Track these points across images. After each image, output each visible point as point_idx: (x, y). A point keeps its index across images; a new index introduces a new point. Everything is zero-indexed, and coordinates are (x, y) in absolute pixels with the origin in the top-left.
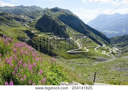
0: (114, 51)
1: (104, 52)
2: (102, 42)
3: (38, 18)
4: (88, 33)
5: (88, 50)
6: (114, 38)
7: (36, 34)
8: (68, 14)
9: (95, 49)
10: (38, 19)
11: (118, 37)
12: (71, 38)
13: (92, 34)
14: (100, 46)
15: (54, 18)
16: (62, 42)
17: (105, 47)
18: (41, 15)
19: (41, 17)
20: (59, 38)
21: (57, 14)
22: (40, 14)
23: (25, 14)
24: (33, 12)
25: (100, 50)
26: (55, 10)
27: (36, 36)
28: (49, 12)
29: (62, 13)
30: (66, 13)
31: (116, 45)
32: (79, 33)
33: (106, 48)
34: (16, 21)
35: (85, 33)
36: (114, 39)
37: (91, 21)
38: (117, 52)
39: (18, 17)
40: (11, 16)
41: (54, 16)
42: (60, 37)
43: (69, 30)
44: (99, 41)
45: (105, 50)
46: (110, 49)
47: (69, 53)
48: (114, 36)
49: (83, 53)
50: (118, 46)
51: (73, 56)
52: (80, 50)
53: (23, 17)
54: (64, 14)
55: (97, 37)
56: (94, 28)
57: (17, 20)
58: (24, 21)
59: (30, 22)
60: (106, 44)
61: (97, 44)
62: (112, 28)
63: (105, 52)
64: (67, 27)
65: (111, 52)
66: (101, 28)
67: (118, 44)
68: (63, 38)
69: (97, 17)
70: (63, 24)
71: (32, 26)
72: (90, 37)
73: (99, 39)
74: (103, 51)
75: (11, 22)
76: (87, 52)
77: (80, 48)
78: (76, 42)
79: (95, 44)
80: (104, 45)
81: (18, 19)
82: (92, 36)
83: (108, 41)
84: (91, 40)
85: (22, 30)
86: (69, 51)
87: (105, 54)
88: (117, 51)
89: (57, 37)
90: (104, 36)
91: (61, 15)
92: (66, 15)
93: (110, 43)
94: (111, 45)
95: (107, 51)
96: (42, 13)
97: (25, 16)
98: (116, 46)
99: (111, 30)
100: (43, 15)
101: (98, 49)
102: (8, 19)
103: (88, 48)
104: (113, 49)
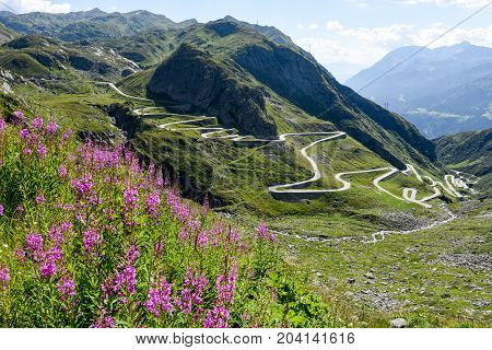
0: (450, 191)
1: (410, 194)
2: (402, 156)
3: (158, 59)
4: (351, 117)
5: (347, 185)
6: (450, 140)
7: (149, 122)
8: (271, 45)
9: (376, 182)
10: (156, 61)
11: (465, 135)
12: (282, 138)
13: (366, 124)
14: (395, 170)
15: (217, 59)
16: (249, 152)
17: (413, 175)
18: (171, 46)
19: (168, 54)
20: (238, 138)
21: (232, 42)
22: (165, 44)
23: (110, 44)
24: (139, 35)
25: (395, 186)
26: (224, 27)
27: (148, 127)
28: (201, 35)
29: (248, 41)
30: (266, 41)
31: (458, 166)
32: (313, 119)
33: (419, 177)
34: (73, 71)
35: (338, 119)
36: (450, 145)
37: (363, 73)
38: (460, 196)
39: (81, 53)
40: (54, 49)
41: (219, 52)
42: (242, 133)
43: (276, 108)
44: (390, 149)
45: (414, 185)
46: (434, 183)
47: (276, 196)
48: (450, 132)
49: (328, 197)
50: (466, 172)
51: (290, 206)
52: (319, 184)
53: (99, 53)
54: (258, 42)
55: (384, 136)
56: (372, 99)
57: (76, 67)
58: (103, 69)
59: (126, 73)
60: (419, 162)
61: (383, 162)
62: (444, 102)
63: (414, 191)
64: (267, 95)
65: (438, 193)
66: (401, 99)
67: (464, 164)
68: (251, 138)
69: (387, 59)
70: (255, 83)
71: (133, 90)
72: (356, 134)
73: (392, 144)
74: (406, 190)
75: (55, 72)
76: (346, 193)
77: (317, 176)
78: (303, 151)
79: (377, 160)
80: (411, 167)
81: (81, 63)
82: (363, 129)
83: (426, 151)
84: (359, 145)
85: (99, 106)
86: (273, 189)
87: (413, 199)
88: (461, 192)
89: (230, 133)
90: (412, 130)
91: (247, 48)
92: (266, 47)
93: (432, 158)
94: (439, 166)
95: (423, 188)
96: (171, 39)
97: (107, 52)
98: (457, 169)
99: (441, 108)
100: (176, 46)
101: (386, 183)
102: (44, 60)
103: (350, 178)
104: (445, 184)
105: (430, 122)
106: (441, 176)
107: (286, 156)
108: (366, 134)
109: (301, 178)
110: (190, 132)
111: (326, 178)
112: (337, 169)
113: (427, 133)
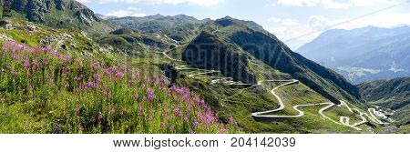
0: (373, 119)
1: (345, 120)
2: (337, 95)
4: (301, 71)
5: (302, 114)
6: (368, 85)
7: (183, 73)
8: (251, 30)
9: (320, 111)
10: (188, 40)
11: (378, 82)
12: (259, 83)
13: (310, 75)
14: (333, 104)
15: (221, 38)
16: (241, 91)
17: (346, 108)
18: (196, 32)
19: (195, 37)
20: (232, 83)
21: (229, 30)
22: (193, 31)
23: (164, 32)
24: (179, 27)
25: (334, 115)
26: (225, 22)
27: (183, 76)
28: (212, 26)
29: (238, 29)
30: (248, 29)
31: (376, 102)
32: (277, 72)
33: (350, 109)
34: (144, 46)
35: (293, 72)
36: (369, 89)
37: (307, 45)
38: (381, 123)
39: (149, 37)
40: (136, 35)
41: (223, 35)
42: (235, 80)
43: (255, 66)
44: (328, 91)
45: (347, 115)
46: (361, 114)
47: (256, 119)
48: (368, 80)
49: (290, 121)
50: (383, 107)
51: (266, 126)
52: (282, 112)
53: (158, 37)
54: (244, 29)
55: (323, 83)
56: (314, 60)
57: (146, 44)
58: (160, 44)
59: (172, 47)
60: (349, 99)
61: (325, 99)
62: (361, 61)
63: (348, 119)
64: (250, 58)
65: (365, 120)
66: (332, 60)
67: (381, 101)
68: (240, 83)
70: (241, 51)
71: (175, 56)
72: (305, 81)
73: (329, 87)
74: (342, 118)
75: (135, 47)
76: (301, 118)
77: (282, 107)
78: (272, 92)
79: (320, 98)
80: (343, 103)
81: (147, 41)
82: (309, 78)
83: (352, 92)
84: (309, 89)
85: (156, 65)
86: (254, 114)
87: (347, 124)
88: (382, 120)
89: (228, 80)
90: (341, 78)
91: (238, 32)
92: (248, 32)
93: (358, 97)
94: (363, 102)
95: (354, 116)
96: (196, 29)
97: (163, 36)
98: (378, 105)
99: (360, 66)
100: (199, 32)
101: (329, 113)
102: (129, 40)
103: (303, 108)
104: (368, 113)
105: (354, 74)
106: (365, 110)
107: (262, 94)
108: (311, 82)
109: (272, 108)
110: (205, 79)
111: (289, 109)
112: (294, 103)
113: (351, 79)
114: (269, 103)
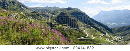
0: (117, 39)
1: (108, 40)
2: (105, 32)
3: (57, 14)
4: (93, 24)
5: (94, 38)
6: (115, 29)
8: (77, 11)
9: (100, 37)
10: (57, 15)
11: (118, 27)
12: (80, 28)
13: (96, 25)
14: (104, 35)
15: (68, 14)
16: (74, 31)
18: (60, 12)
19: (59, 14)
21: (70, 11)
24: (54, 11)
25: (104, 38)
26: (69, 9)
27: (55, 26)
28: (65, 10)
29: (73, 11)
30: (76, 11)
31: (118, 34)
32: (86, 25)
33: (109, 36)
34: (43, 17)
35: (91, 25)
38: (119, 40)
40: (40, 13)
42: (73, 27)
43: (80, 23)
44: (102, 30)
45: (108, 38)
46: (113, 38)
47: (80, 40)
48: (115, 27)
49: (90, 40)
50: (120, 35)
51: (83, 42)
52: (88, 37)
53: (47, 14)
54: (75, 11)
55: (101, 28)
56: (97, 21)
58: (48, 16)
59: (52, 17)
60: (109, 33)
61: (102, 33)
63: (109, 39)
64: (77, 20)
65: (114, 40)
66: (103, 21)
67: (119, 33)
69: (100, 13)
70: (75, 18)
71: (53, 20)
72: (95, 27)
73: (103, 29)
74: (107, 39)
75: (39, 17)
77: (88, 36)
78: (84, 31)
79: (100, 33)
80: (107, 34)
81: (44, 15)
82: (96, 26)
83: (110, 31)
84: (96, 30)
85: (47, 23)
86: (79, 38)
89: (70, 27)
90: (106, 26)
93: (112, 32)
94: (113, 34)
95: (111, 38)
96: (60, 11)
97: (49, 13)
99: (112, 22)
101: (102, 37)
102: (38, 15)
103: (94, 36)
104: (115, 38)
105: (110, 25)
106: (114, 36)
107: (81, 32)
108: (97, 27)
109: (84, 36)
110: (63, 27)
111: (90, 36)
113: (109, 27)
114: (84, 35)
